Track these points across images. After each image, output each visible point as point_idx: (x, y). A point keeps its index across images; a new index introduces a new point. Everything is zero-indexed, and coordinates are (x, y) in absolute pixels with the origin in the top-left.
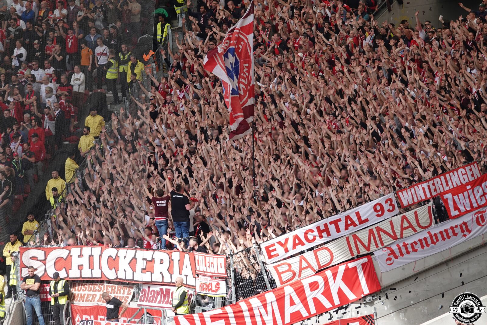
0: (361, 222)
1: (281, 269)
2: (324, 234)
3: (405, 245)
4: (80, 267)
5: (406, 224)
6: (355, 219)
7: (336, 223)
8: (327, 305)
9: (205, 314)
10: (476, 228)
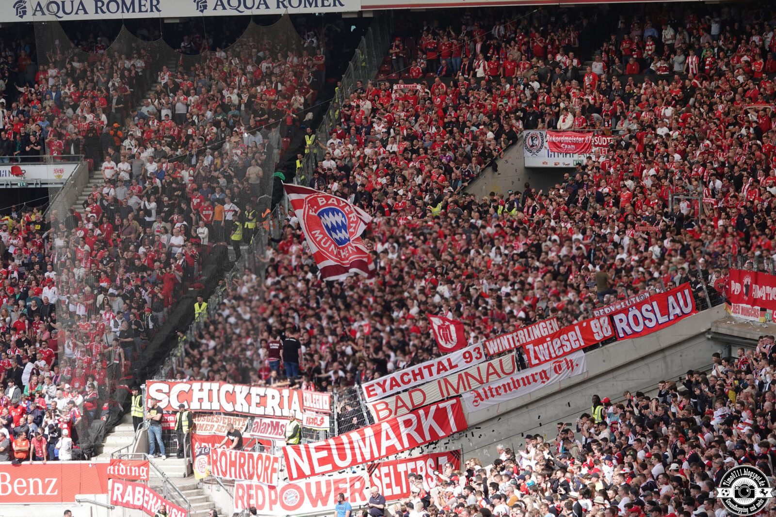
0: (451, 367)
1: (379, 407)
2: (418, 377)
3: (490, 389)
4: (200, 400)
5: (491, 371)
6: (446, 364)
7: (429, 367)
8: (419, 440)
9: (310, 445)
10: (554, 377)
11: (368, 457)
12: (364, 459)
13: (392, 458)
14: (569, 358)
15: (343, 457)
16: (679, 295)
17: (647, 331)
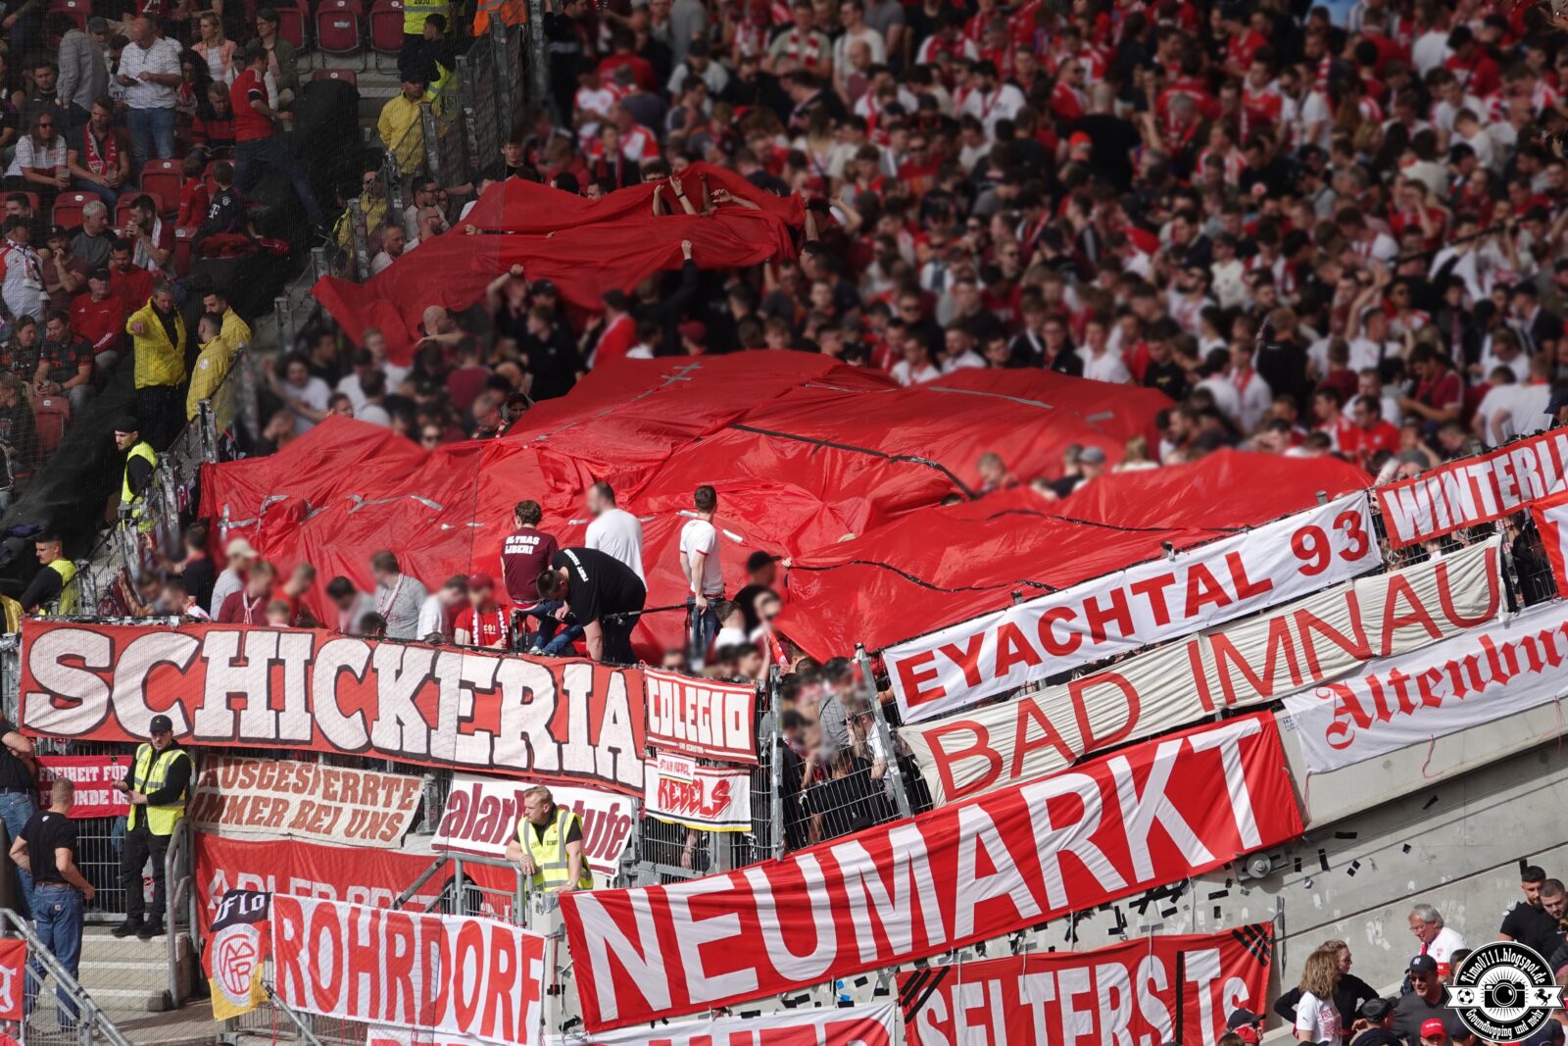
0: (1246, 591)
1: (950, 744)
2: (1112, 628)
3: (1399, 683)
4: (236, 701)
5: (1403, 608)
6: (1224, 577)
7: (1154, 588)
8: (1109, 878)
9: (673, 891)
11: (901, 940)
12: (884, 949)
13: (998, 948)
15: (801, 940)
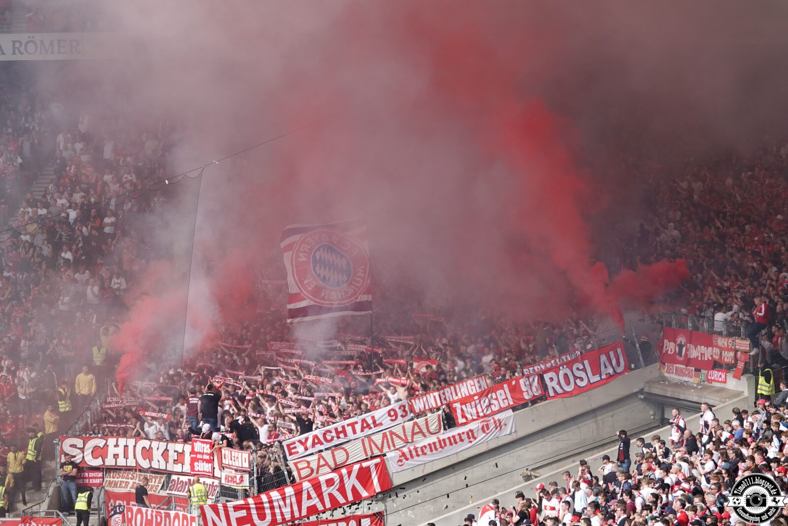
0: (376, 425)
1: (300, 466)
2: (342, 435)
3: (416, 449)
4: (116, 456)
5: (417, 430)
6: (370, 421)
7: (352, 425)
8: (341, 500)
9: (229, 504)
10: (481, 436)
11: (288, 517)
12: (283, 519)
13: (313, 518)
14: (497, 417)
15: (262, 517)
16: (612, 354)
17: (579, 390)
